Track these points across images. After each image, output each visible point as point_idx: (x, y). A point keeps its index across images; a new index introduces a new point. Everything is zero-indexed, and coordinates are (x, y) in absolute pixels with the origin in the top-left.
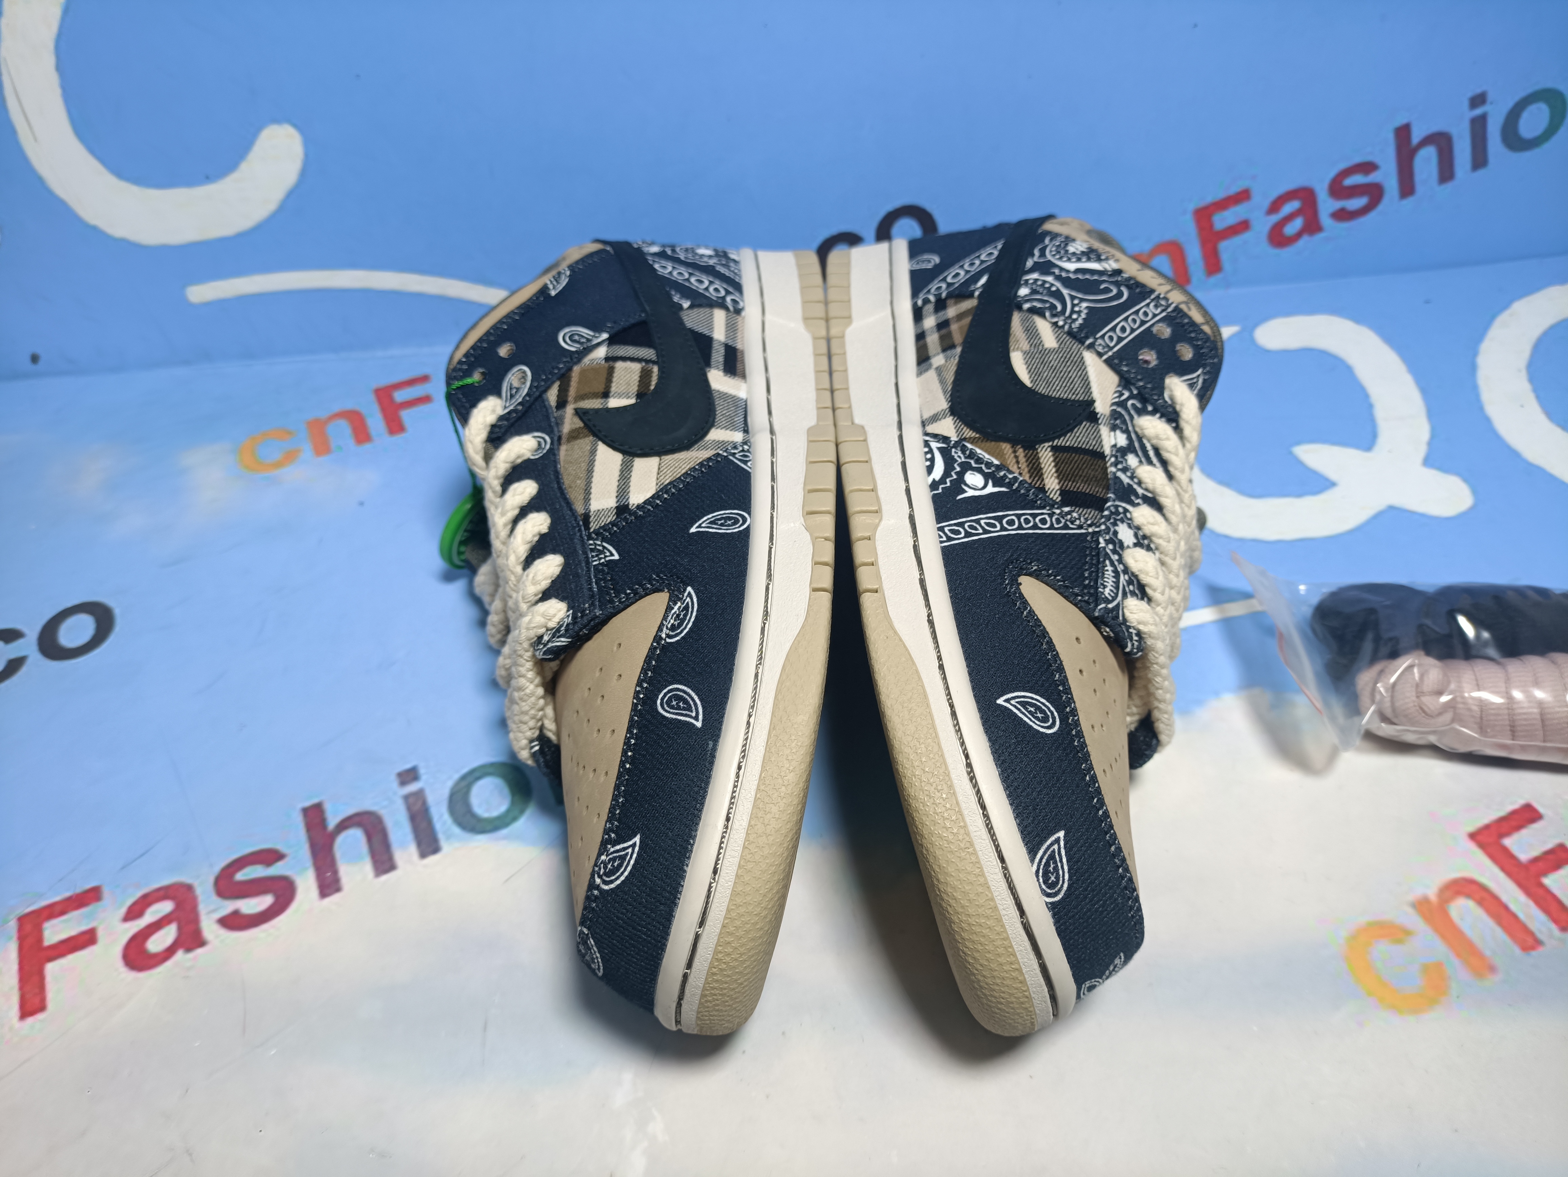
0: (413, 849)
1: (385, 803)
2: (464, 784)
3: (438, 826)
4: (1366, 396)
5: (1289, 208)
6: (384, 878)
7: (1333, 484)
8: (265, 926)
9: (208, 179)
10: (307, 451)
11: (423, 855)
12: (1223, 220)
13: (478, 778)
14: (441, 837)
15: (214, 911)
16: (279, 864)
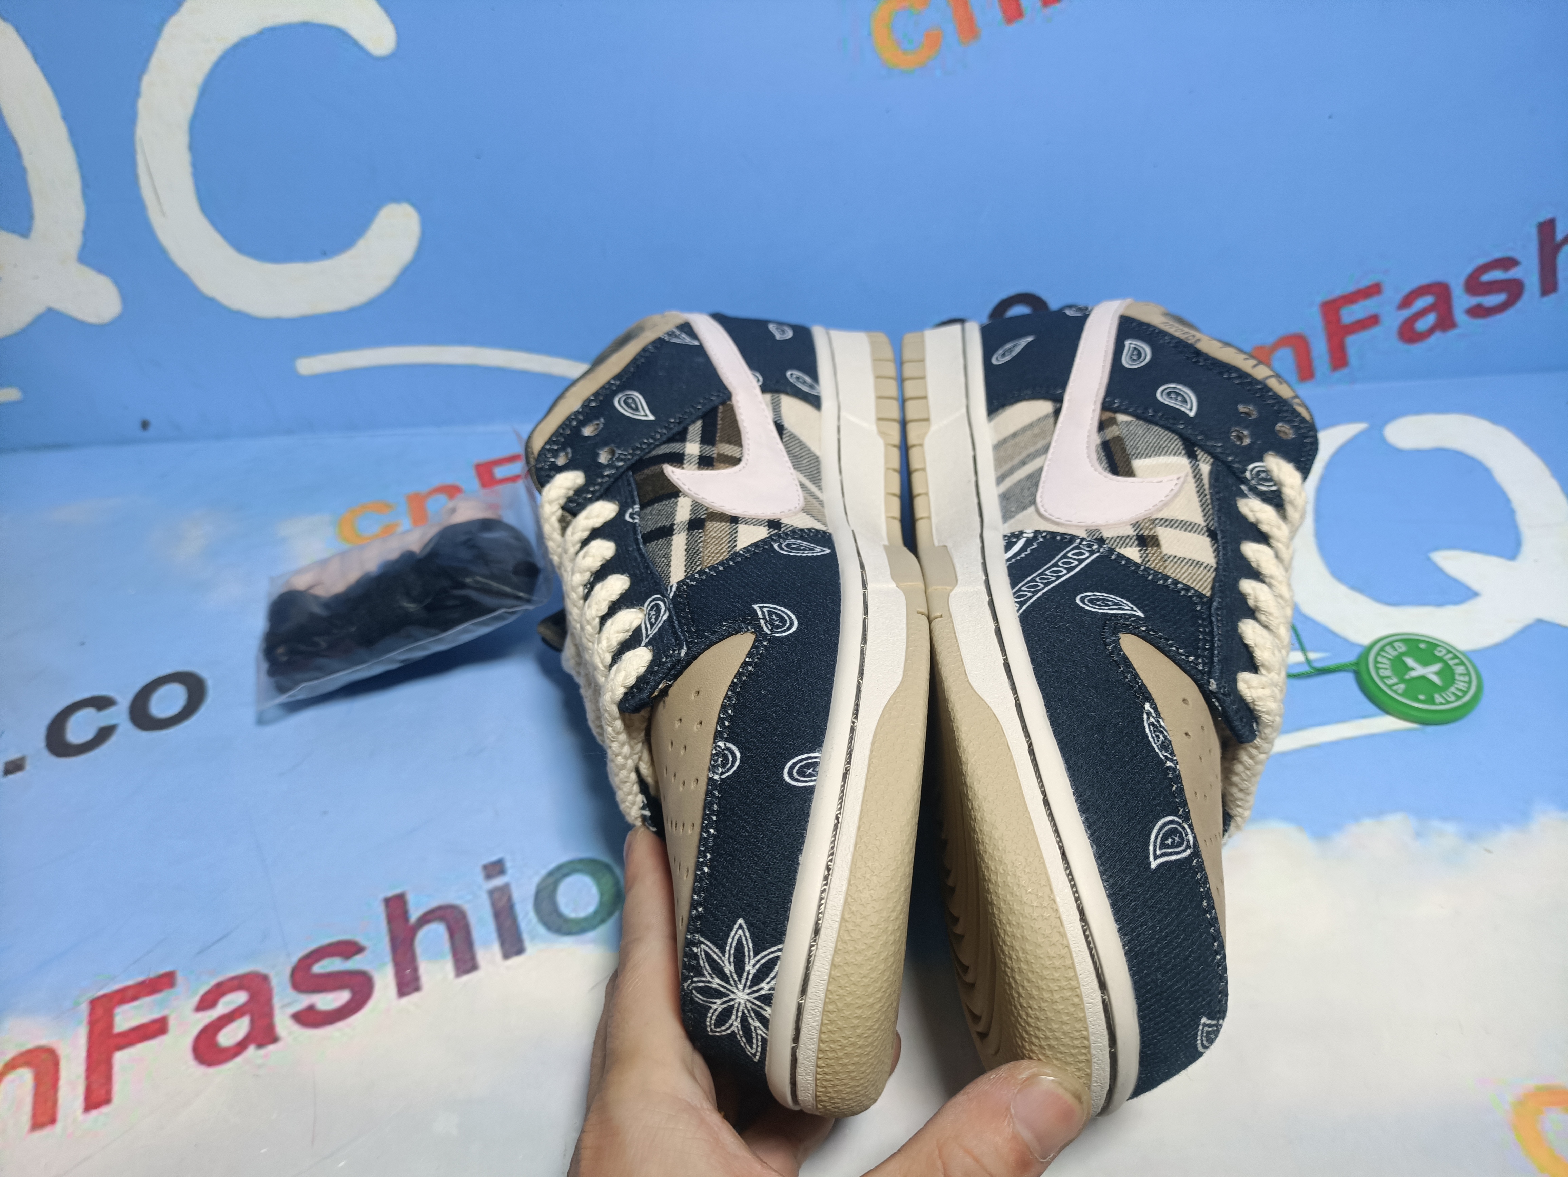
0: (496, 949)
1: (470, 897)
2: (551, 880)
3: (523, 925)
4: (1508, 501)
5: (1422, 303)
6: (466, 978)
7: (1475, 594)
8: (340, 1025)
9: (325, 254)
10: (405, 525)
11: (506, 956)
12: (1351, 314)
13: (566, 875)
14: (525, 937)
15: (289, 1005)
16: (358, 958)
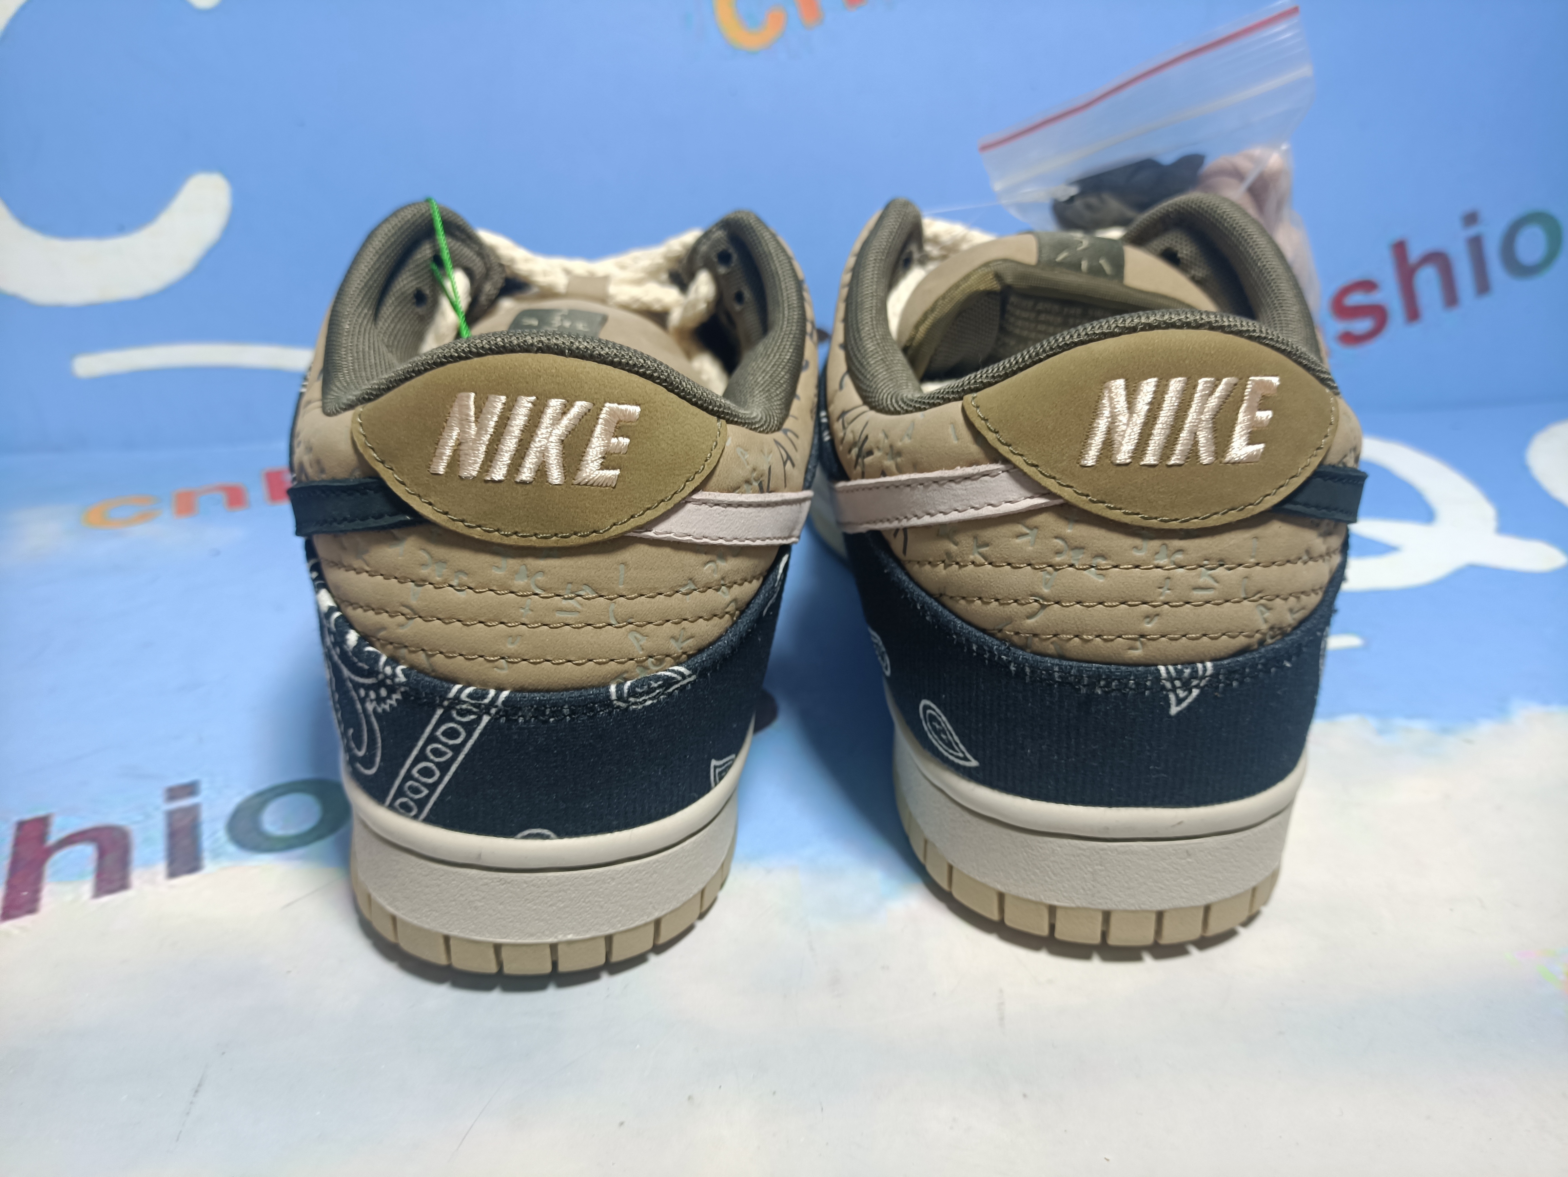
0: (161, 867)
1: (139, 818)
2: (258, 801)
3: (206, 843)
6: (106, 898)
7: (1396, 548)
10: (167, 513)
11: (173, 873)
13: (279, 796)
14: (207, 857)
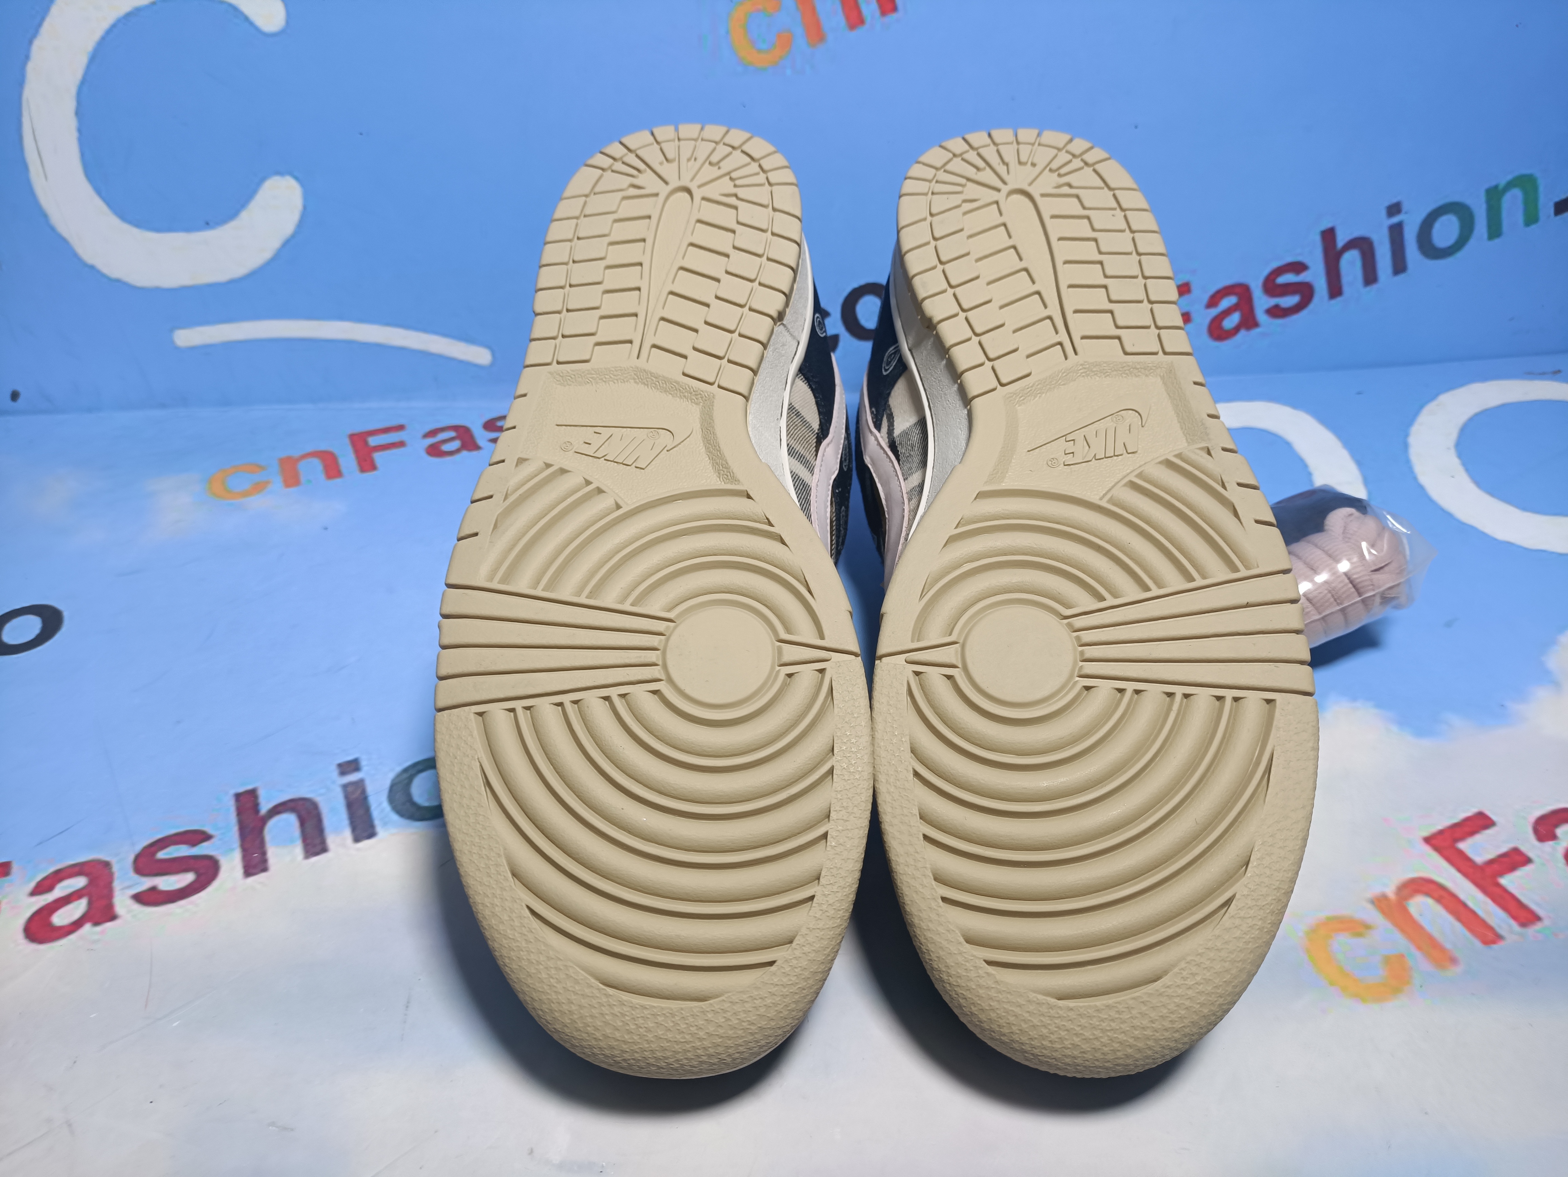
1: (323, 791)
3: (376, 813)
4: (1305, 466)
5: (1228, 302)
6: (314, 859)
9: (208, 225)
10: (277, 483)
11: (357, 839)
13: (421, 770)
15: (129, 887)
16: (205, 844)
